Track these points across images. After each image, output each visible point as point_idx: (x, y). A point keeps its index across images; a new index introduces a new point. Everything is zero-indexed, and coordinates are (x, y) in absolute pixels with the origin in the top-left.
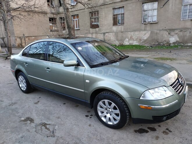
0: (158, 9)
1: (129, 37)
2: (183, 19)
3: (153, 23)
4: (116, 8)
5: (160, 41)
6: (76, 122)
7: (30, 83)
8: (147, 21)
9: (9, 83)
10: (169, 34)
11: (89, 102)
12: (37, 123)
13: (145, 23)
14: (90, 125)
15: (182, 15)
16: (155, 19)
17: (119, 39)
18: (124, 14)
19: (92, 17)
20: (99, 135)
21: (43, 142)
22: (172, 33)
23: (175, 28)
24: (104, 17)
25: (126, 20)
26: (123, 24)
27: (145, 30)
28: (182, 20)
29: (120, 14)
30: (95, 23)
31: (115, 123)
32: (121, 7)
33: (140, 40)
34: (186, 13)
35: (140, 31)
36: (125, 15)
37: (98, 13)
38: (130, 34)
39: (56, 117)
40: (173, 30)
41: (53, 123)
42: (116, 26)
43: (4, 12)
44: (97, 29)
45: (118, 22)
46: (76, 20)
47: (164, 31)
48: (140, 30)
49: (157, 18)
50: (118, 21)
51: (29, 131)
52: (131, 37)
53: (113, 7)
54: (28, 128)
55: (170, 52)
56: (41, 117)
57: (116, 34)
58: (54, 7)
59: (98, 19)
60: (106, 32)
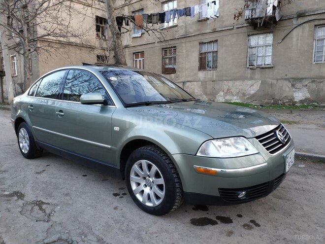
0: (274, 45)
1: (226, 89)
2: (316, 62)
3: (266, 68)
4: (205, 43)
5: (277, 98)
6: (94, 201)
7: (36, 140)
8: (255, 64)
9: (8, 144)
10: (293, 85)
11: (118, 167)
12: (29, 201)
13: (252, 67)
14: (116, 208)
15: (315, 55)
16: (269, 61)
17: (209, 93)
18: (217, 52)
19: (166, 57)
20: (125, 224)
21: (26, 228)
22: (298, 85)
23: (303, 77)
24: (185, 56)
25: (220, 61)
26: (215, 67)
27: (251, 79)
28: (314, 63)
29: (210, 52)
30: (171, 66)
31: (157, 203)
32: (213, 41)
33: (244, 95)
34: (321, 53)
35: (243, 80)
36: (219, 54)
37: (176, 49)
38: (226, 85)
39: (64, 194)
40: (300, 80)
41: (55, 202)
42: (204, 72)
43: (25, 40)
44: (173, 75)
45: (208, 65)
46: (140, 61)
47: (284, 81)
48: (243, 78)
49: (272, 59)
50: (207, 63)
51: (9, 211)
52: (228, 90)
53: (200, 41)
54: (9, 206)
55: (291, 113)
56: (38, 192)
57: (204, 84)
58: (107, 39)
59: (175, 59)
60: (187, 80)
